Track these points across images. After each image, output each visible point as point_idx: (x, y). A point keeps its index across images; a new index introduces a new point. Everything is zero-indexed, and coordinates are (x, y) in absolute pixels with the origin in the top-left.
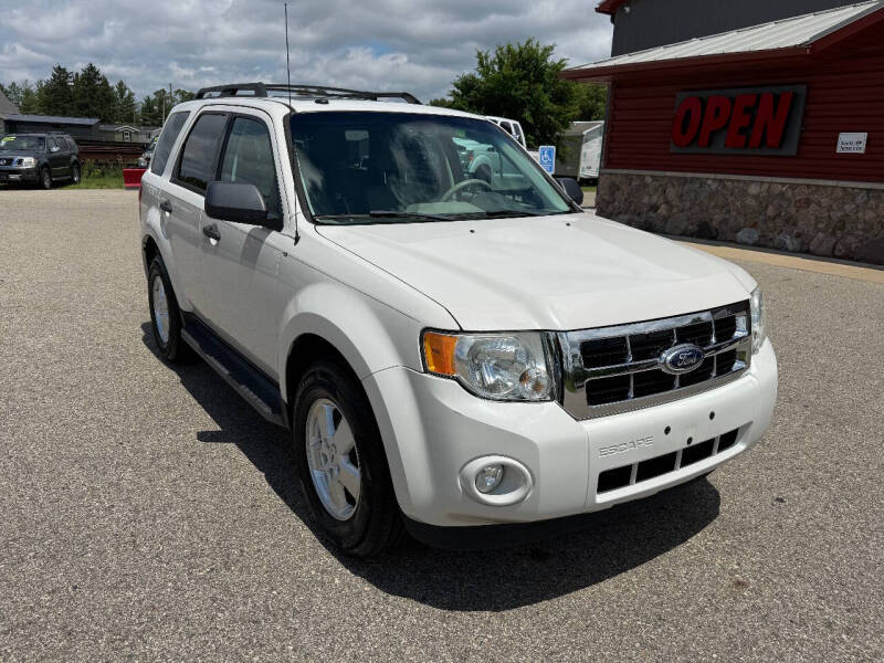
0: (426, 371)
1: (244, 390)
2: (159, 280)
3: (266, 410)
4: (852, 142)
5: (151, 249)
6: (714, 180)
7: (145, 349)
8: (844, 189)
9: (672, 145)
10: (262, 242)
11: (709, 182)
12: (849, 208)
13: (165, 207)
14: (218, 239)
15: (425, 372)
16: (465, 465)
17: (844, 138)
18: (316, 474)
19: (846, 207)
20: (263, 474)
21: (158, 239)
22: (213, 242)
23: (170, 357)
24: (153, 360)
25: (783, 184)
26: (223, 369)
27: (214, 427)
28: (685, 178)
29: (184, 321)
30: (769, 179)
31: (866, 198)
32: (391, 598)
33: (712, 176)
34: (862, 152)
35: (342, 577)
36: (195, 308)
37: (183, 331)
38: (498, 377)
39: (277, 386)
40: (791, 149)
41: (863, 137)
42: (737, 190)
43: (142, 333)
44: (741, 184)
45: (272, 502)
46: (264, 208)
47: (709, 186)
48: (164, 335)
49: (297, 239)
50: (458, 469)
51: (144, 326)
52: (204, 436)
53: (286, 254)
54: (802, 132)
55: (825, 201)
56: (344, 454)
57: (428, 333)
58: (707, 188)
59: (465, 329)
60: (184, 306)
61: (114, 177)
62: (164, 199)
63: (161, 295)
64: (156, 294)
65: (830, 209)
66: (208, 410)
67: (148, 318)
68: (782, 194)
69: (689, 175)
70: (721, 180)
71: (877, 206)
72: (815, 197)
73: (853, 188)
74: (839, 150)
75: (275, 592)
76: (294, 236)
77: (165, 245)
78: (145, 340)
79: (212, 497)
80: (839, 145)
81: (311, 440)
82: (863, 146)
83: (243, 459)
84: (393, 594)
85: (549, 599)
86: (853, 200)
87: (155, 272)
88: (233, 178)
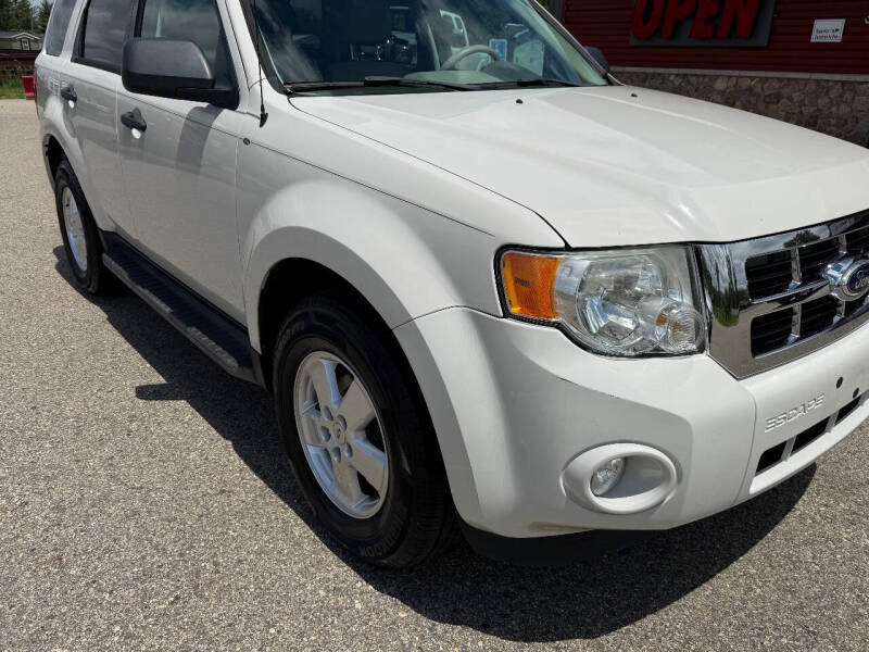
0: (507, 314)
1: (194, 334)
2: (68, 193)
3: (230, 362)
4: (829, 30)
5: (54, 152)
6: (677, 75)
7: (60, 279)
8: (817, 81)
9: (632, 37)
10: (210, 127)
11: (672, 78)
12: (822, 102)
13: (68, 95)
14: (142, 129)
15: (505, 317)
16: (573, 458)
17: (819, 25)
18: (312, 452)
19: (819, 101)
20: (230, 443)
21: (61, 137)
22: (136, 133)
23: (90, 289)
24: (70, 292)
25: (752, 79)
26: (163, 305)
27: (158, 379)
28: (645, 73)
29: (105, 243)
30: (737, 73)
31: (841, 91)
32: (440, 628)
33: (675, 71)
34: (839, 40)
35: (362, 595)
36: (117, 227)
37: (105, 256)
38: (612, 318)
39: (245, 331)
40: (762, 39)
41: (840, 24)
42: (701, 87)
43: (56, 260)
44: (707, 80)
45: (248, 484)
46: (209, 75)
47: (672, 82)
48: (82, 260)
49: (263, 118)
50: (562, 464)
51: (56, 251)
52: (145, 393)
53: (247, 141)
54: (773, 19)
55: (796, 96)
56: (359, 430)
57: (507, 253)
58: (670, 84)
59: (573, 245)
60: (103, 224)
61: (12, 86)
62: (65, 85)
63: (73, 211)
64: (66, 211)
65: (802, 103)
66: (147, 356)
67: (60, 243)
68: (750, 90)
69: (650, 70)
70: (685, 75)
71: (853, 99)
72: (785, 91)
73: (828, 81)
74: (813, 40)
75: (272, 631)
76: (259, 113)
77: (72, 146)
78: (59, 268)
79: (163, 481)
80: (814, 33)
81: (302, 406)
82: (840, 34)
83: (201, 424)
84: (442, 621)
85: (654, 611)
86: (827, 93)
87: (63, 182)
88: (158, 35)
